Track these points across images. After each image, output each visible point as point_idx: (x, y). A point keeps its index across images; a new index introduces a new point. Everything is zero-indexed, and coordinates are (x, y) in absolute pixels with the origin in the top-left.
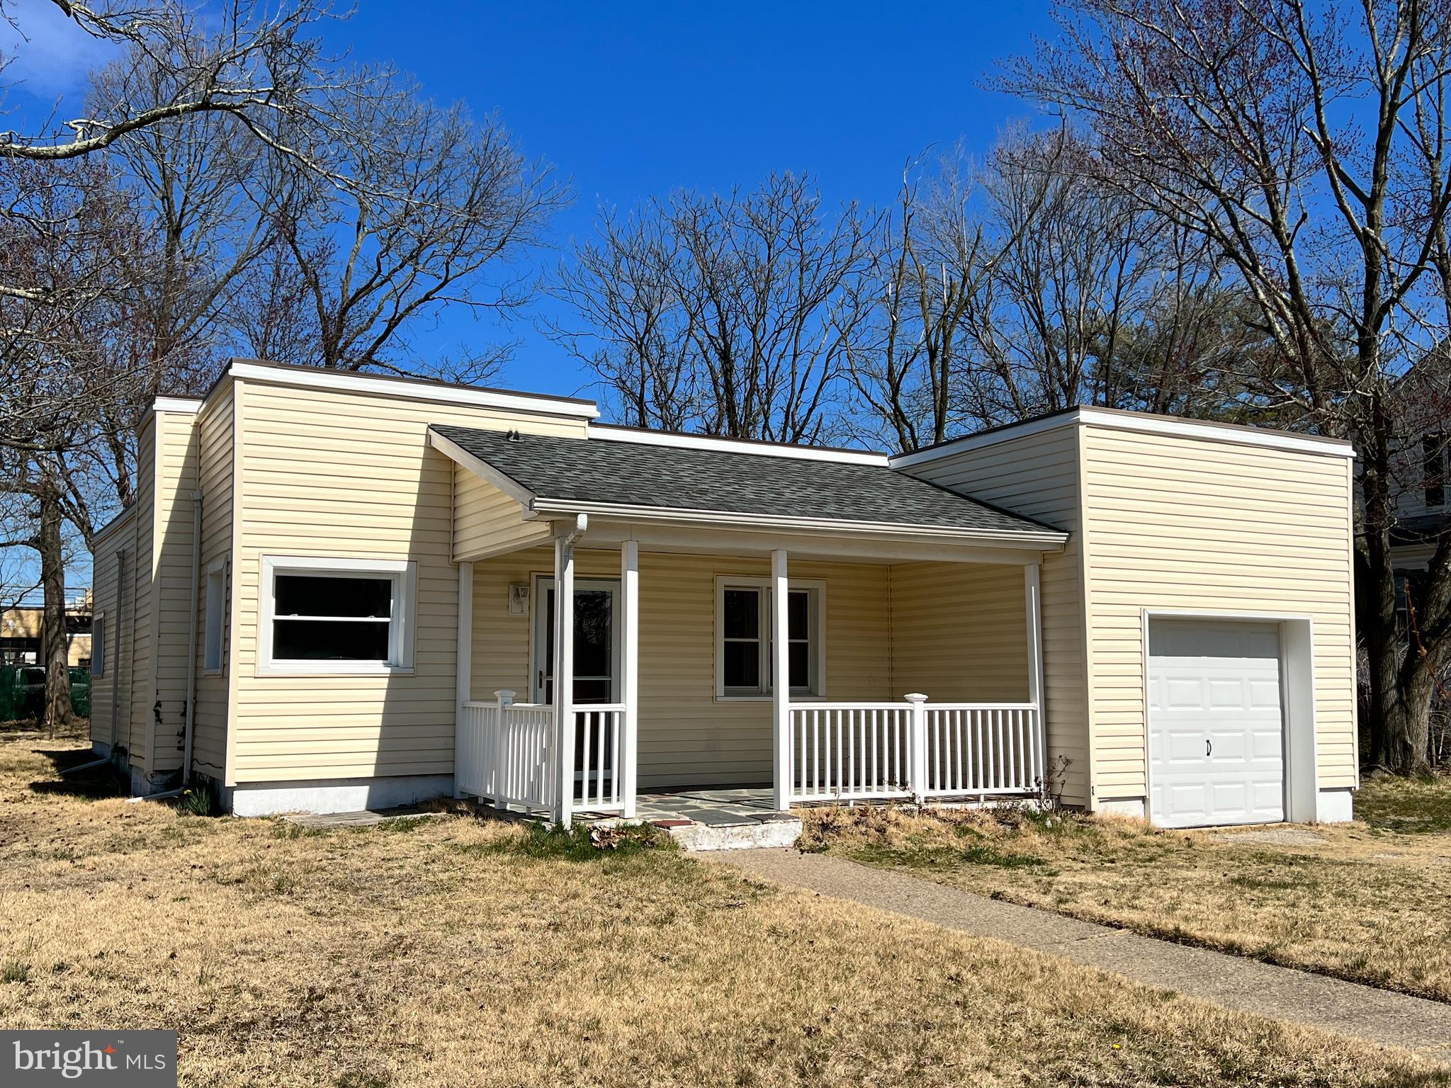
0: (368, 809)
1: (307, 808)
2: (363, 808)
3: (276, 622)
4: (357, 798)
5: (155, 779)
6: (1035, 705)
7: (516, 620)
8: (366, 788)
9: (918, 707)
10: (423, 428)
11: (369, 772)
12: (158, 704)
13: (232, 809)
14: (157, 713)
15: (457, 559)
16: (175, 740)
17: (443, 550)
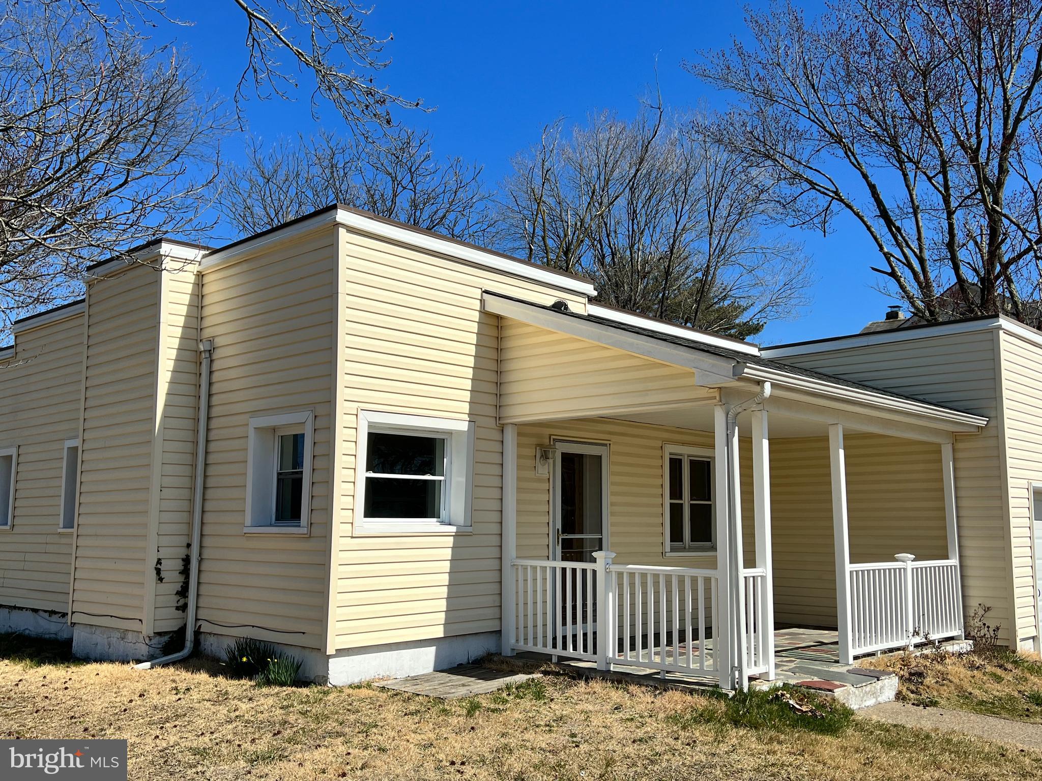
0: (434, 671)
1: (388, 673)
2: (430, 669)
3: (368, 479)
4: (425, 659)
5: (153, 642)
6: (954, 561)
7: (540, 480)
8: (433, 649)
9: (908, 563)
10: (478, 293)
11: (439, 632)
12: (159, 562)
13: (327, 678)
14: (158, 571)
15: (502, 422)
16: (173, 600)
17: (491, 411)
